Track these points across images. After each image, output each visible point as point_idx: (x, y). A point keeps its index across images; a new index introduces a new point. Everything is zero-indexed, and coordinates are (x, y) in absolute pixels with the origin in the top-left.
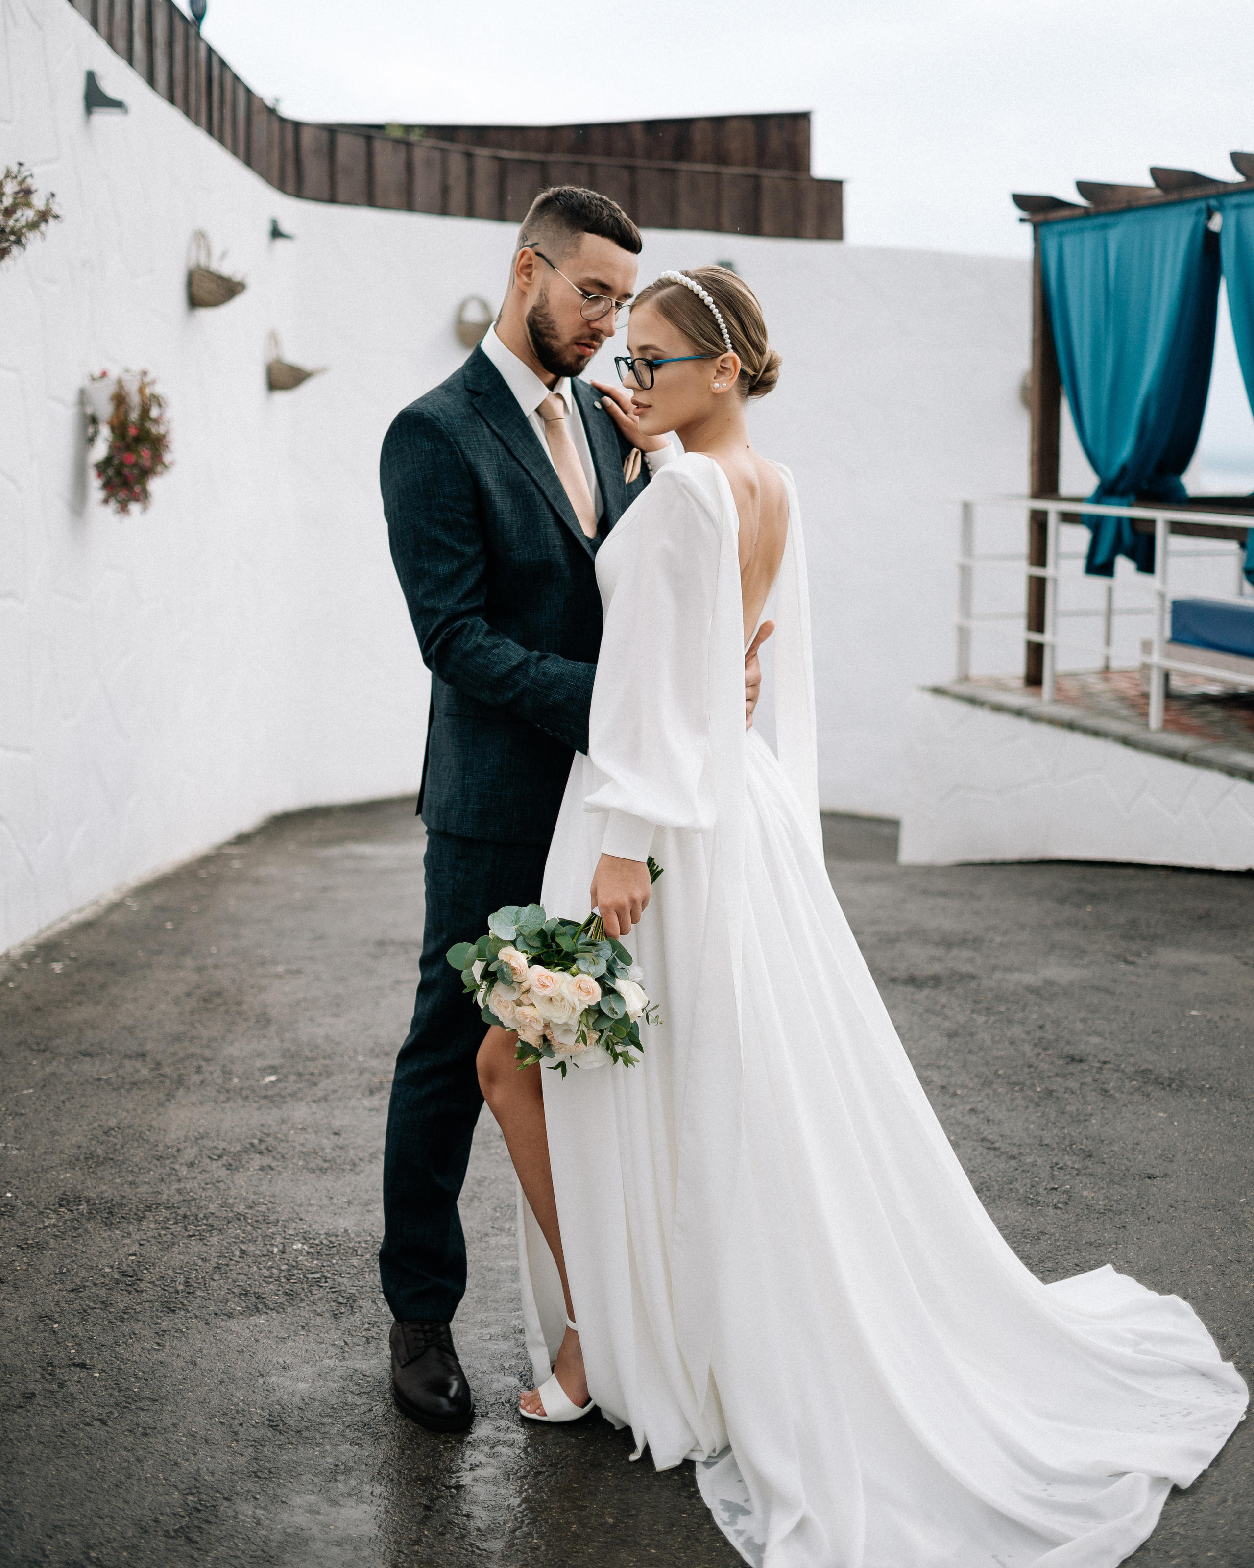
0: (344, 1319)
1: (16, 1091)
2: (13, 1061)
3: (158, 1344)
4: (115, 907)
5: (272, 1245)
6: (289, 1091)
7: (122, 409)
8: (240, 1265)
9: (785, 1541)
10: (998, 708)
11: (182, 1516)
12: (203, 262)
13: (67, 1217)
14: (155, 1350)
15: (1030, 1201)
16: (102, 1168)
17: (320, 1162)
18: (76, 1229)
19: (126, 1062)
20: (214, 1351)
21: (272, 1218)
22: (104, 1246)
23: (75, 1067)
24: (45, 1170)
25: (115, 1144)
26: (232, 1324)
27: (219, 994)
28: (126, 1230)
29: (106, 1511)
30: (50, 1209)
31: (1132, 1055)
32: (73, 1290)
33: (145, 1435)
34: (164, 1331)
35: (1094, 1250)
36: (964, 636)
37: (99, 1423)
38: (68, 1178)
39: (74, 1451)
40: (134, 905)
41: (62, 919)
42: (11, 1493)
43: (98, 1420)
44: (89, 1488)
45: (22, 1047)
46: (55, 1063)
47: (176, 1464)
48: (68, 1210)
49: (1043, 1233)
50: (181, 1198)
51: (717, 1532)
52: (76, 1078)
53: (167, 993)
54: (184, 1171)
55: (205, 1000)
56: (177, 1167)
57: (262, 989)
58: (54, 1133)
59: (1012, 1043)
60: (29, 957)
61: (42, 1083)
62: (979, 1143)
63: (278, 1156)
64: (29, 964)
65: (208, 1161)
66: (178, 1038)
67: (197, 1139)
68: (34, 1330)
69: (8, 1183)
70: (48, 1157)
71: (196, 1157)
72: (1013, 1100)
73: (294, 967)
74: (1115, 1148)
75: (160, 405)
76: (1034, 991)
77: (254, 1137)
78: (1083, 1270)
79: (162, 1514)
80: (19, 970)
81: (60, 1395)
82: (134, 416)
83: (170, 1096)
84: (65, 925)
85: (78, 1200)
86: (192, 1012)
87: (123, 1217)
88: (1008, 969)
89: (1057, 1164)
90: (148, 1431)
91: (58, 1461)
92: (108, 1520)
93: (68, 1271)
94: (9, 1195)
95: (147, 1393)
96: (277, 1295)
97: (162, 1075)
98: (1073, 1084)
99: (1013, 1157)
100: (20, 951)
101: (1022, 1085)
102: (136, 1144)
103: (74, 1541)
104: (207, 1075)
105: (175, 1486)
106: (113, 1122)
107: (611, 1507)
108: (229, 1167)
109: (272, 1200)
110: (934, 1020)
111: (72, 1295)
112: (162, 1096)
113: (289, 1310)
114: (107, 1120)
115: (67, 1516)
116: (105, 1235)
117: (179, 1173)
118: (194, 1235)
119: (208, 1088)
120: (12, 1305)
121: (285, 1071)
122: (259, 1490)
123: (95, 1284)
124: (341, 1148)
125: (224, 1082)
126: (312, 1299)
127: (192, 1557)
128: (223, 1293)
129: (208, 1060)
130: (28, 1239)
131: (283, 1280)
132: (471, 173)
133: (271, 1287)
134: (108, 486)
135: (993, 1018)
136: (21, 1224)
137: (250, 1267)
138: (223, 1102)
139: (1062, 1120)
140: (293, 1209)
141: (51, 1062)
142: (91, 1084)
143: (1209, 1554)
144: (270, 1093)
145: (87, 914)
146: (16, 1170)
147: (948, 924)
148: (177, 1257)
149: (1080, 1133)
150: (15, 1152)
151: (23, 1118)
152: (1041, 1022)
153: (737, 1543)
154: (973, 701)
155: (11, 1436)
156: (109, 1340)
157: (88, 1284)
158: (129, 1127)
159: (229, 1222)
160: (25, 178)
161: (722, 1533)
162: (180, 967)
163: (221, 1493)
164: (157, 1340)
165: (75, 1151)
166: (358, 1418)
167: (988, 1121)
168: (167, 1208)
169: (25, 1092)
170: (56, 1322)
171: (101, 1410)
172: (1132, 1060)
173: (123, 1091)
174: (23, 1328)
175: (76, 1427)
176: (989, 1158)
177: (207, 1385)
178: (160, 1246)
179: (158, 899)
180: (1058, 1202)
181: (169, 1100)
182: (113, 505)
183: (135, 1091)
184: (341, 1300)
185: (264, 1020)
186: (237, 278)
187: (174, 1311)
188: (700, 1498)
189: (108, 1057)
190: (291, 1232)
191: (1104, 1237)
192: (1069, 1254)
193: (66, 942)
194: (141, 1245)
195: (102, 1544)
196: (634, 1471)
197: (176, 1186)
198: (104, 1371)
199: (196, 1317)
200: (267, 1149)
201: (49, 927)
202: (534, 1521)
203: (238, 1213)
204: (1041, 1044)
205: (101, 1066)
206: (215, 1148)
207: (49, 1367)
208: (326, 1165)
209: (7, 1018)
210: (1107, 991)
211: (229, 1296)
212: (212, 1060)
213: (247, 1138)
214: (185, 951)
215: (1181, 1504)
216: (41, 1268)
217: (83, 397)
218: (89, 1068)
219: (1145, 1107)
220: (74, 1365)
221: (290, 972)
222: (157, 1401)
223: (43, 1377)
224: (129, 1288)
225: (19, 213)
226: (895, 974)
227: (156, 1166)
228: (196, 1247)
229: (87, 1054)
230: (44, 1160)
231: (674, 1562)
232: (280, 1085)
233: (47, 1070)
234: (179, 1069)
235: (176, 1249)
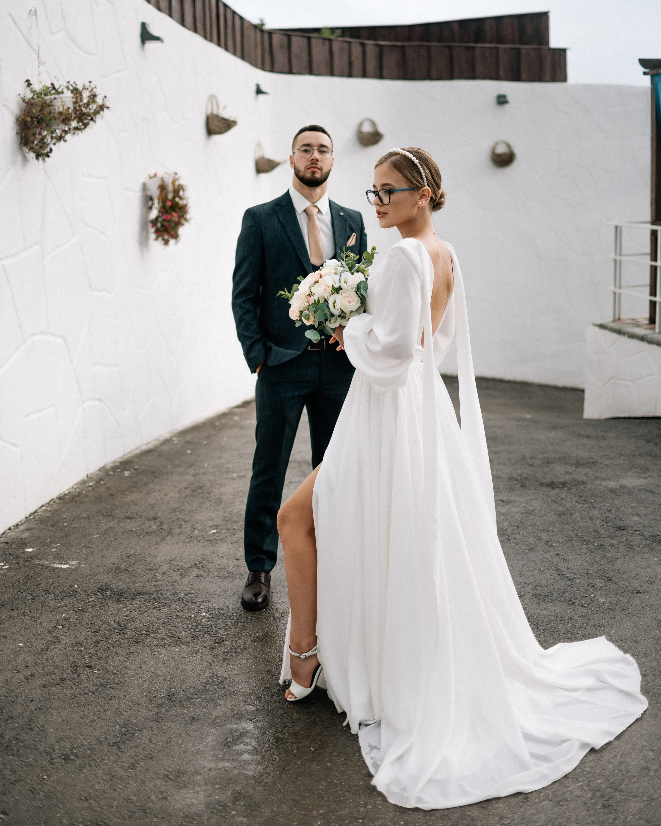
0: (216, 650)
1: (91, 536)
2: (93, 521)
3: (127, 658)
4: (167, 441)
5: (192, 613)
6: (221, 537)
7: (164, 193)
8: (175, 622)
9: (393, 762)
10: (632, 336)
11: (118, 737)
12: (215, 112)
13: (100, 597)
14: (125, 661)
15: (571, 602)
16: (122, 574)
17: (225, 573)
18: (102, 603)
19: (147, 522)
20: (152, 662)
21: (195, 601)
22: (113, 612)
23: (121, 524)
24: (95, 574)
25: (131, 563)
26: (163, 650)
27: (201, 488)
28: (125, 605)
29: (85, 733)
30: (93, 593)
31: (652, 527)
32: (94, 632)
33: (111, 699)
34: (131, 652)
35: (594, 629)
36: (616, 297)
37: (91, 693)
38: (104, 578)
39: (77, 705)
40: (175, 440)
41: (137, 449)
42: (45, 723)
43: (91, 692)
44: (80, 722)
45: (99, 514)
46: (113, 522)
47: (121, 713)
48: (101, 594)
49: (571, 619)
50: (155, 589)
51: (361, 757)
52: (121, 529)
53: (176, 487)
54: (160, 577)
55: (193, 491)
56: (157, 574)
57: (222, 485)
58: (103, 557)
59: (591, 519)
60: (114, 468)
61: (104, 532)
62: (555, 572)
63: (206, 570)
64: (114, 472)
65: (173, 571)
66: (174, 510)
67: (170, 561)
68: (72, 650)
69: (77, 580)
70: (98, 568)
71: (167, 570)
72: (580, 549)
73: (242, 474)
74: (625, 576)
75: (184, 190)
76: (613, 491)
77: (197, 560)
78: (585, 639)
79: (109, 735)
80: (108, 475)
81: (76, 680)
82: (170, 196)
83: (163, 539)
84: (138, 451)
85: (107, 589)
86: (185, 497)
87: (126, 598)
88: (604, 479)
89: (591, 584)
90: (112, 698)
91: (69, 710)
92: (85, 737)
93: (94, 623)
94: (76, 586)
95: (116, 681)
96: (188, 637)
97: (162, 529)
98: (615, 542)
99: (570, 580)
100: (111, 465)
101: (588, 542)
102: (140, 563)
103: (68, 745)
104: (183, 530)
105: (118, 723)
106: (132, 552)
107: (315, 743)
108: (181, 575)
109: (198, 591)
110: (555, 506)
111: (93, 634)
112: (159, 539)
113: (191, 644)
114: (130, 551)
115: (67, 734)
116: (115, 606)
117: (157, 578)
118: (156, 608)
119: (182, 536)
120: (65, 638)
121: (221, 528)
122: (155, 727)
123: (105, 630)
124: (238, 567)
125: (191, 533)
126: (203, 640)
127: (117, 755)
128: (163, 635)
129: (185, 522)
130: (79, 607)
131: (192, 630)
132: (364, 53)
133: (186, 633)
134: (157, 231)
135: (586, 505)
136: (78, 600)
137: (178, 623)
138: (188, 543)
139: (602, 561)
140: (206, 596)
141: (111, 521)
142: (127, 533)
143: (598, 781)
144: (211, 538)
145: (150, 446)
146: (82, 574)
147: (583, 454)
148: (146, 617)
149: (609, 568)
150: (83, 566)
151: (91, 549)
152: (610, 509)
153: (369, 762)
154: (619, 332)
155: (51, 697)
156: (105, 656)
157: (101, 629)
158: (139, 554)
159: (175, 602)
160: (93, 89)
161: (363, 758)
162: (186, 474)
163: (138, 727)
164: (127, 657)
165: (111, 565)
166: (209, 697)
167: (564, 560)
168: (147, 594)
169: (95, 536)
170: (83, 647)
171: (94, 688)
172: (651, 530)
173: (141, 536)
174: (68, 649)
175: (81, 694)
176: (557, 579)
177: (144, 678)
178: (139, 612)
179: (189, 437)
180: (585, 603)
181: (162, 541)
182: (160, 241)
183: (147, 537)
184: (217, 641)
185: (219, 501)
186: (232, 119)
187: (138, 643)
188: (358, 741)
189: (139, 519)
190: (202, 607)
191: (602, 622)
192: (581, 631)
193: (136, 460)
194: (131, 611)
195: (80, 747)
196: (331, 727)
197: (154, 583)
198: (99, 670)
199: (148, 646)
200: (202, 566)
201: (130, 453)
202: (277, 747)
203: (180, 598)
204: (606, 520)
205: (134, 524)
206: (178, 565)
207: (75, 667)
208: (227, 575)
209: (96, 499)
210: (652, 492)
211: (165, 637)
212: (188, 521)
213: (194, 561)
214: (191, 465)
215: (593, 757)
216: (82, 621)
217: (145, 187)
218: (129, 525)
219: (649, 555)
220: (87, 667)
221: (239, 476)
222: (119, 684)
223: (71, 672)
224: (120, 632)
225: (91, 106)
226: (544, 481)
227: (147, 574)
228: (156, 612)
229: (128, 518)
230: (96, 569)
231: (337, 770)
232: (217, 535)
233: (108, 525)
234: (171, 526)
235: (146, 614)
